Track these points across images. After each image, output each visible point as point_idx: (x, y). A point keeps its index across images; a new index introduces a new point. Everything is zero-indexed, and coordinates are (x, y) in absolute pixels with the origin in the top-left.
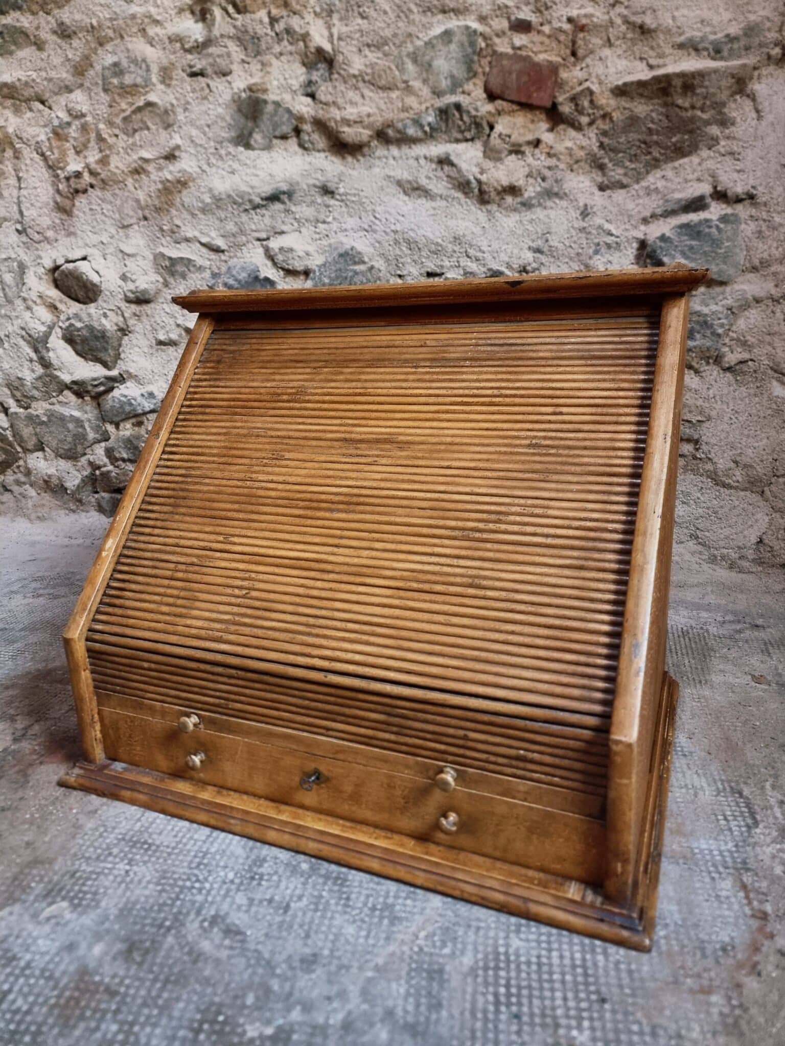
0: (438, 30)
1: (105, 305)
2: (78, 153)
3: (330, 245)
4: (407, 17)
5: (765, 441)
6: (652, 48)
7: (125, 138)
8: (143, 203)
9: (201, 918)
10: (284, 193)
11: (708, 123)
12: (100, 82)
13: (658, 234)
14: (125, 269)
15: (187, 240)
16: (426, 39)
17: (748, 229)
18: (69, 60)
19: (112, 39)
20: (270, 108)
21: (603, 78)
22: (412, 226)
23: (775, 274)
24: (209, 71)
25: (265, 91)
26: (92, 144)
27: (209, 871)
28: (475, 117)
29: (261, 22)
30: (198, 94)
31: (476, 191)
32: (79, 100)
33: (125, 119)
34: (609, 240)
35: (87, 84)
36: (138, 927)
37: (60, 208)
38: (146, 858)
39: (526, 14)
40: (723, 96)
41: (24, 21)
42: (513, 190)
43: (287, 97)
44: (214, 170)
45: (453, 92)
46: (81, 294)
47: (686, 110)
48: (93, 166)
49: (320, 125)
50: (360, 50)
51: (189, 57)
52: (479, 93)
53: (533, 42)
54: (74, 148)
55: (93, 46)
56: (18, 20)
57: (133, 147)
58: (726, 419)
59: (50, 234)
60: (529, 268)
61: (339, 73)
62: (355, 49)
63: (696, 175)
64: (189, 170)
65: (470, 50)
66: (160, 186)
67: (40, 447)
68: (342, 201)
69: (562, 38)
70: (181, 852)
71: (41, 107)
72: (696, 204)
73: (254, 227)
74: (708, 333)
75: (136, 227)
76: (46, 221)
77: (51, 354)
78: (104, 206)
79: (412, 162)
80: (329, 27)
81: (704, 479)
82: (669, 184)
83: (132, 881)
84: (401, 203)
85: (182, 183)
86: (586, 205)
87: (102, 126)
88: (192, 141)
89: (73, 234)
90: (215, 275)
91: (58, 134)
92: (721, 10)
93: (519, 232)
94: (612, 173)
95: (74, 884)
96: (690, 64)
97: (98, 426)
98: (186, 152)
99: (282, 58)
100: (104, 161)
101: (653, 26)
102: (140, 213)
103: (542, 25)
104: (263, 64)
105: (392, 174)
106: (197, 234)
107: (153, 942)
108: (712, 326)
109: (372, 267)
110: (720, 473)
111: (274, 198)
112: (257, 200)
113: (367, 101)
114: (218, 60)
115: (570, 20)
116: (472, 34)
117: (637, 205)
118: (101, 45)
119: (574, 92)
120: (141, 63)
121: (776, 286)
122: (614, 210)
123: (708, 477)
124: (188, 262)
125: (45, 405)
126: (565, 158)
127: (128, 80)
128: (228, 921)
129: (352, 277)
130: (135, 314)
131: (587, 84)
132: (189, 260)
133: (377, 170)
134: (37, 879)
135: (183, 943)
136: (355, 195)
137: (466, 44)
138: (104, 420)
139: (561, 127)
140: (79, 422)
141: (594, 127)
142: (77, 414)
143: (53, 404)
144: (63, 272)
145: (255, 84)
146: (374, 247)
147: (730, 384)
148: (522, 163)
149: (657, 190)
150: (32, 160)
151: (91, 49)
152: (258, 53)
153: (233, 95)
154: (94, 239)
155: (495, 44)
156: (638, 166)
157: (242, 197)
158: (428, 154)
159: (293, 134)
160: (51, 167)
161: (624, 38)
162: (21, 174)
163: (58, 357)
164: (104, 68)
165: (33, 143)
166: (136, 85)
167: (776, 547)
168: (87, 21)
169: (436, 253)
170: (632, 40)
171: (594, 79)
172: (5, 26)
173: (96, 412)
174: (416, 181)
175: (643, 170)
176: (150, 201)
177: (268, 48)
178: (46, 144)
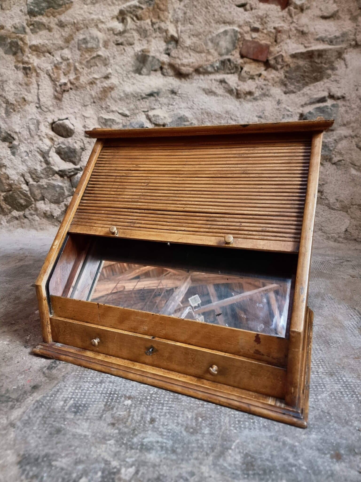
0: (222, 30)
1: (75, 138)
2: (65, 75)
3: (174, 114)
4: (209, 25)
5: (348, 191)
6: (306, 40)
7: (87, 69)
8: (94, 96)
10: (155, 93)
11: (327, 69)
12: (77, 46)
13: (308, 111)
14: (85, 123)
15: (113, 111)
16: (217, 33)
17: (342, 110)
18: (62, 36)
19: (82, 28)
20: (150, 59)
21: (287, 51)
22: (209, 107)
23: (352, 127)
24: (125, 43)
25: (149, 52)
26: (72, 71)
28: (236, 64)
29: (148, 24)
30: (120, 52)
31: (235, 93)
32: (66, 53)
33: (87, 62)
35: (70, 46)
37: (56, 98)
39: (257, 25)
40: (333, 59)
41: (44, 19)
42: (250, 93)
43: (158, 55)
44: (125, 83)
45: (227, 54)
46: (64, 134)
47: (319, 64)
48: (72, 81)
49: (172, 66)
50: (189, 37)
51: (116, 37)
52: (237, 55)
53: (259, 36)
54: (64, 73)
55: (74, 31)
56: (41, 19)
57: (90, 73)
58: (333, 183)
59: (51, 108)
61: (180, 46)
62: (187, 36)
63: (322, 89)
64: (115, 83)
65: (234, 38)
66: (102, 89)
67: (43, 199)
68: (180, 96)
69: (271, 35)
71: (49, 55)
72: (322, 100)
73: (142, 106)
74: (327, 149)
75: (90, 106)
76: (49, 103)
77: (50, 159)
78: (76, 97)
79: (209, 82)
80: (177, 27)
81: (324, 206)
82: (312, 92)
84: (204, 98)
85: (111, 88)
86: (279, 100)
87: (77, 64)
88: (116, 71)
89: (62, 109)
90: (124, 126)
91: (57, 67)
92: (332, 26)
93: (252, 110)
94: (290, 87)
96: (321, 46)
97: (70, 189)
98: (114, 75)
99: (157, 39)
100: (77, 79)
101: (307, 31)
102: (92, 100)
103: (263, 29)
104: (148, 41)
105: (201, 86)
106: (117, 109)
108: (328, 147)
109: (192, 123)
110: (331, 204)
111: (151, 95)
112: (144, 96)
113: (192, 57)
114: (129, 39)
115: (275, 28)
116: (235, 32)
117: (299, 100)
118: (78, 30)
119: (276, 56)
120: (96, 39)
121: (353, 131)
122: (290, 102)
123: (326, 206)
124: (113, 121)
125: (46, 181)
126: (271, 81)
127: (89, 45)
130: (88, 142)
132: (113, 120)
133: (194, 84)
136: (185, 94)
137: (233, 36)
138: (73, 187)
139: (270, 69)
140: (61, 188)
141: (283, 69)
142: (61, 184)
143: (50, 180)
144: (57, 124)
145: (145, 49)
146: (193, 115)
147: (335, 170)
148: (254, 83)
149: (307, 94)
150: (44, 77)
151: (73, 32)
152: (146, 36)
153: (135, 53)
154: (72, 111)
155: (244, 36)
156: (300, 85)
157: (137, 94)
158: (216, 78)
159: (159, 69)
160: (53, 81)
161: (295, 35)
162: (39, 83)
163: (53, 160)
164: (79, 40)
165: (45, 70)
166: (93, 48)
167: (353, 233)
168: (72, 20)
169: (218, 117)
170: (298, 36)
171: (283, 51)
172: (35, 21)
173: (69, 183)
174: (211, 89)
175: (302, 86)
176: (97, 95)
177: (150, 35)
178: (51, 71)
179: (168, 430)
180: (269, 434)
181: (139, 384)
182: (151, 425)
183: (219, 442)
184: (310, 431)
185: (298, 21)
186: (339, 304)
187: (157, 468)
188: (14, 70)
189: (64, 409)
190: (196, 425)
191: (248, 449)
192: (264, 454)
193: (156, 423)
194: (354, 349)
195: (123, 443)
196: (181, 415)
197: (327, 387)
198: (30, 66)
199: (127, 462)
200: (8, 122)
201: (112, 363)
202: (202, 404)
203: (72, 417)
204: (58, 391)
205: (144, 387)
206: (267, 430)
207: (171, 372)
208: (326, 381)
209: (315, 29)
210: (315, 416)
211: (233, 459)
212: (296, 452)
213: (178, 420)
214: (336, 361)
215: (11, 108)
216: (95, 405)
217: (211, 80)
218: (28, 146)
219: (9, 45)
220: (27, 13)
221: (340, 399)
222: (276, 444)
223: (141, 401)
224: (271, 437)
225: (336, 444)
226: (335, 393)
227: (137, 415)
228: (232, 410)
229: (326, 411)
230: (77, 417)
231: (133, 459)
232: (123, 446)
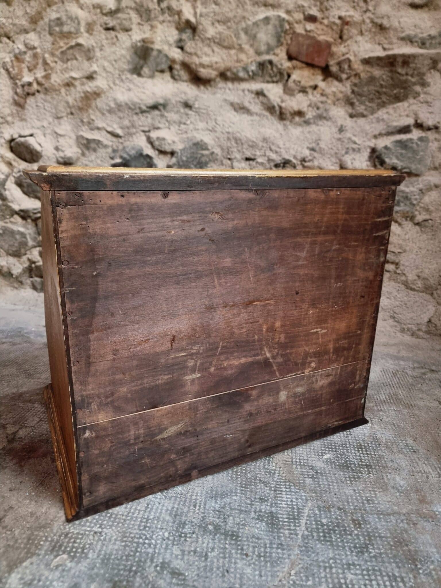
0: (261, 16)
2: (30, 70)
3: (188, 138)
4: (243, 7)
5: (435, 265)
6: (386, 38)
7: (61, 64)
8: (71, 104)
9: (154, 564)
10: (161, 105)
11: (415, 84)
12: (47, 29)
13: (383, 145)
14: (58, 144)
15: (98, 129)
16: (254, 21)
17: (434, 146)
18: (27, 13)
19: (56, 3)
20: (155, 53)
21: (357, 53)
22: (239, 130)
24: (118, 27)
25: (153, 43)
26: (40, 66)
27: (152, 532)
28: (280, 69)
30: (110, 41)
31: (278, 112)
32: (33, 38)
33: (62, 53)
35: (38, 29)
36: (116, 571)
37: (16, 103)
38: (110, 523)
39: (314, 12)
40: (424, 70)
42: (300, 113)
43: (166, 48)
44: (118, 87)
45: (268, 53)
46: (28, 157)
47: (403, 75)
48: (40, 79)
49: (186, 66)
50: (213, 24)
51: (105, 18)
52: (282, 54)
53: (317, 29)
54: (28, 67)
55: (44, 6)
57: (66, 70)
58: (414, 252)
59: (9, 119)
60: (307, 159)
61: (199, 36)
62: (210, 23)
63: (406, 113)
64: (101, 86)
65: (279, 30)
66: (83, 95)
68: (196, 112)
69: (335, 27)
70: (132, 518)
71: (8, 41)
72: (405, 130)
73: (141, 124)
74: (408, 203)
75: (65, 118)
76: (7, 111)
77: (7, 193)
78: (46, 104)
79: (241, 93)
80: (194, 8)
81: (400, 285)
82: (390, 117)
83: (105, 540)
84: (232, 116)
86: (342, 126)
87: (47, 56)
88: (105, 69)
89: (25, 120)
90: (114, 151)
91: (18, 58)
92: (426, 20)
93: (302, 138)
94: (358, 108)
95: (68, 542)
96: (407, 50)
98: (100, 75)
99: (165, 24)
100: (47, 77)
101: (388, 26)
102: (69, 110)
103: (323, 19)
104: (152, 27)
105: (228, 98)
106: (104, 125)
107: (128, 582)
108: (410, 199)
109: (213, 153)
110: (410, 282)
111: (155, 107)
112: (144, 108)
113: (216, 54)
114: (124, 22)
115: (340, 18)
116: (282, 20)
117: (371, 128)
118: (49, 6)
119: (340, 59)
120: (75, 20)
122: (358, 129)
123: (403, 284)
124: (98, 142)
125: (2, 223)
126: (331, 97)
127: (66, 29)
128: (172, 566)
129: (200, 158)
133: (218, 96)
134: (44, 539)
135: (147, 582)
136: (205, 109)
137: (278, 26)
139: (330, 79)
140: (23, 235)
141: (349, 81)
142: (22, 229)
143: (6, 223)
144: (17, 143)
145: (147, 38)
146: (215, 141)
147: (417, 233)
148: (306, 98)
149: (383, 120)
151: (42, 7)
152: (149, 20)
153: (132, 43)
154: (38, 124)
155: (295, 28)
156: (374, 105)
157: (135, 105)
158: (250, 88)
159: (168, 70)
160: (13, 78)
161: (370, 31)
163: (11, 195)
164: (50, 21)
165: (1, 62)
166: (70, 33)
167: (439, 325)
169: (252, 147)
170: (375, 32)
171: (351, 53)
173: (34, 229)
174: (242, 104)
175: (376, 108)
176: (75, 103)
177: (156, 17)
178: (10, 64)
185: (375, 9)
209: (399, 22)
217: (243, 91)
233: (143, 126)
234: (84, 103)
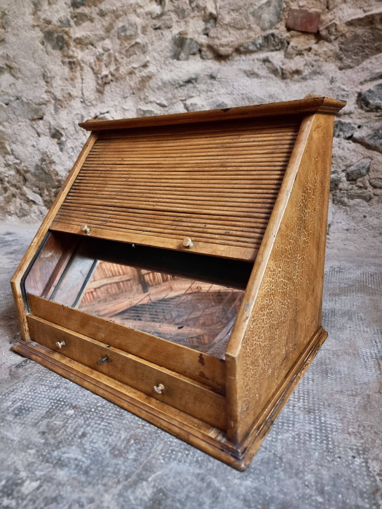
2: (107, 66)
3: (213, 102)
6: (366, 2)
7: (126, 59)
8: (133, 86)
10: (193, 79)
12: (116, 35)
13: (367, 89)
15: (151, 102)
16: (259, 5)
18: (103, 26)
19: (121, 16)
20: (188, 41)
21: (341, 18)
22: (250, 91)
24: (163, 27)
25: (186, 34)
26: (113, 62)
28: (281, 39)
29: (186, 3)
30: (158, 37)
31: (280, 74)
32: (108, 43)
33: (127, 51)
34: (343, 93)
35: (111, 36)
37: (98, 91)
41: (86, 10)
42: (298, 72)
43: (196, 36)
44: (163, 70)
45: (271, 28)
48: (113, 72)
49: (210, 47)
50: (229, 13)
51: (154, 21)
52: (282, 27)
54: (105, 64)
56: (83, 10)
57: (130, 63)
59: (94, 102)
61: (219, 24)
62: (227, 12)
64: (152, 71)
65: (279, 9)
66: (140, 79)
68: (219, 81)
71: (92, 47)
73: (179, 95)
75: (129, 98)
76: (92, 97)
78: (116, 89)
79: (251, 62)
80: (215, 3)
82: (373, 66)
84: (245, 81)
85: (149, 77)
86: (332, 78)
87: (117, 54)
88: (154, 58)
89: (104, 102)
91: (99, 59)
93: (300, 91)
94: (346, 62)
98: (152, 63)
99: (195, 19)
100: (117, 70)
102: (131, 92)
104: (186, 22)
105: (242, 68)
106: (155, 99)
111: (189, 81)
112: (181, 83)
113: (232, 35)
114: (167, 22)
116: (280, 1)
117: (358, 76)
118: (117, 18)
119: (328, 25)
120: (134, 25)
122: (346, 79)
124: (152, 113)
126: (323, 56)
127: (128, 33)
131: (334, 21)
132: (151, 111)
133: (235, 67)
136: (225, 78)
137: (277, 6)
139: (322, 41)
141: (337, 41)
145: (182, 31)
146: (233, 102)
148: (302, 59)
149: (367, 69)
150: (88, 70)
151: (113, 20)
152: (184, 17)
153: (173, 37)
154: (112, 103)
155: (291, 5)
156: (358, 58)
157: (175, 82)
158: (258, 58)
159: (198, 52)
160: (96, 73)
162: (83, 77)
164: (118, 29)
165: (88, 63)
166: (131, 35)
168: (111, 8)
171: (337, 19)
172: (78, 13)
174: (253, 71)
175: (361, 59)
176: (136, 86)
177: (189, 15)
178: (94, 63)
179: (93, 447)
180: (198, 471)
181: (92, 394)
182: (79, 440)
183: (138, 471)
184: (246, 476)
186: (367, 327)
187: (60, 487)
188: (61, 65)
189: (8, 410)
190: (125, 447)
191: (165, 484)
192: (180, 493)
193: (86, 438)
194: (355, 384)
195: (42, 455)
196: (115, 434)
197: (296, 426)
198: (74, 60)
199: (35, 475)
200: (57, 118)
201: (73, 369)
202: (143, 425)
203: (11, 419)
204: (13, 391)
205: (94, 398)
206: (198, 466)
207: (124, 385)
208: (299, 419)
210: (262, 460)
211: (142, 493)
212: (217, 498)
213: (108, 439)
214: (324, 395)
215: (59, 104)
216: (38, 411)
218: (73, 142)
219: (56, 40)
220: (70, 5)
221: (304, 443)
222: (199, 484)
223: (84, 413)
224: (199, 474)
225: (270, 498)
226: (302, 435)
227: (72, 427)
228: (172, 437)
229: (279, 455)
230: (16, 420)
231: (43, 473)
232: (41, 458)
233: (181, 97)
234: (141, 85)
